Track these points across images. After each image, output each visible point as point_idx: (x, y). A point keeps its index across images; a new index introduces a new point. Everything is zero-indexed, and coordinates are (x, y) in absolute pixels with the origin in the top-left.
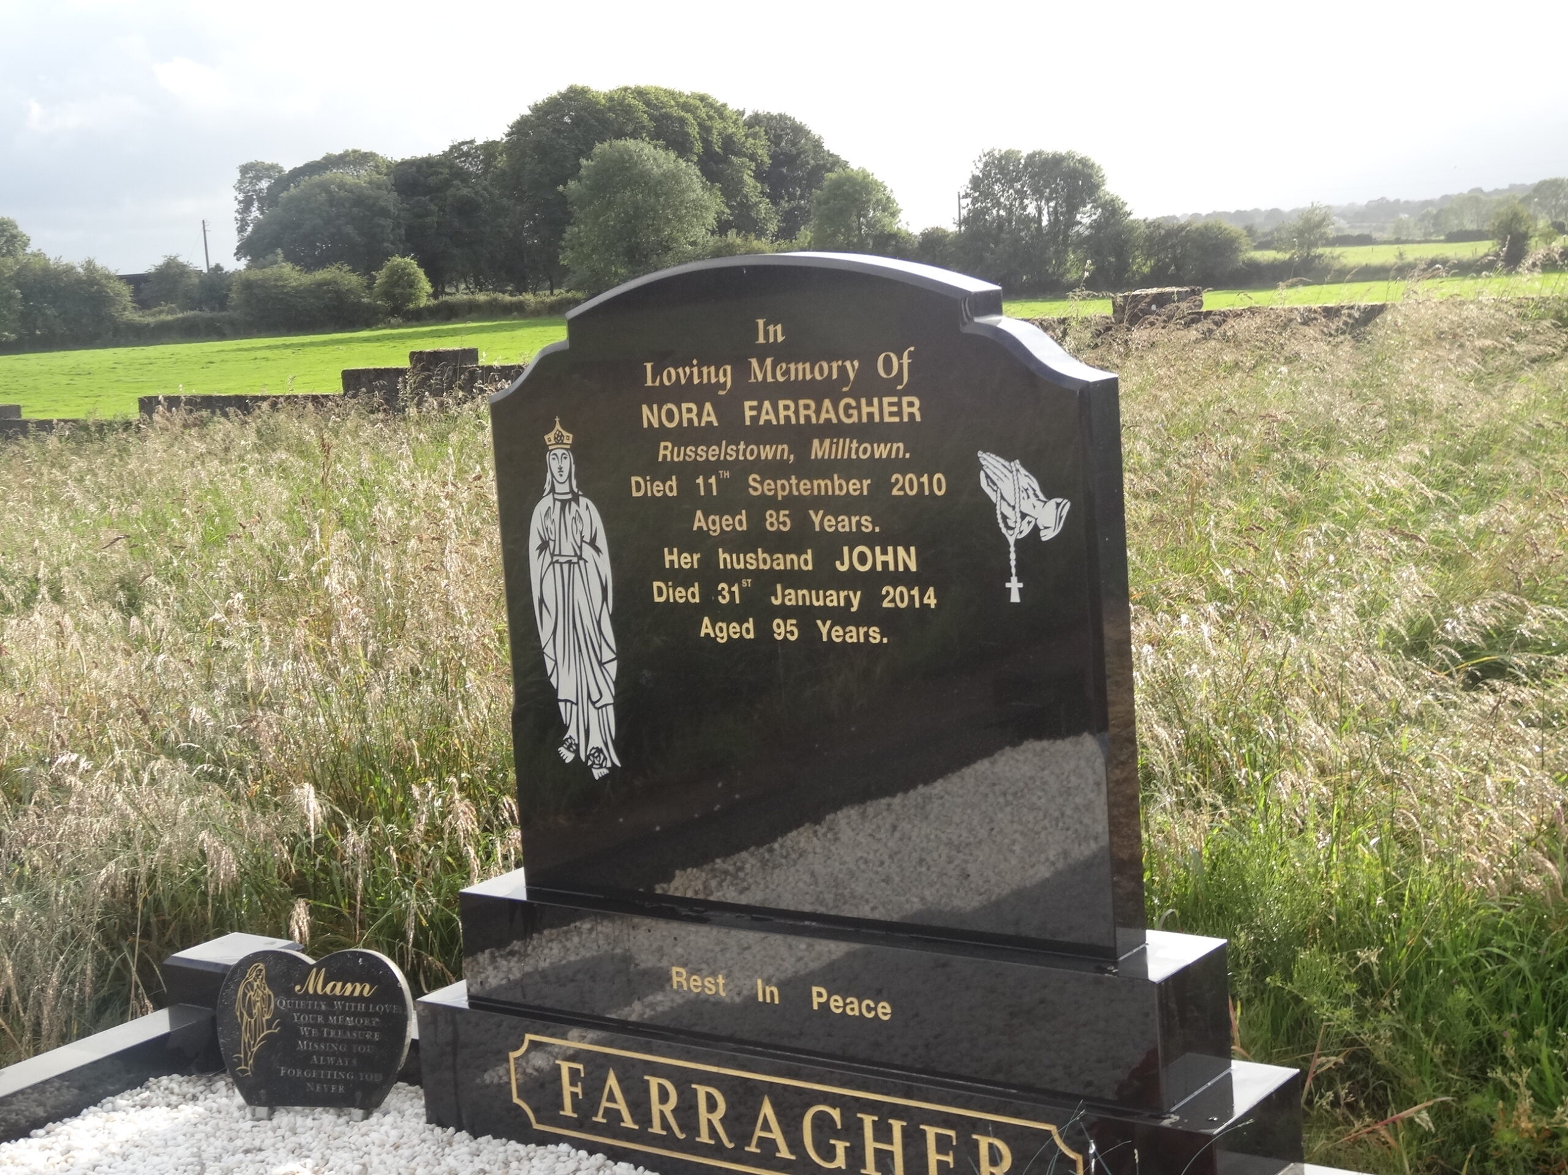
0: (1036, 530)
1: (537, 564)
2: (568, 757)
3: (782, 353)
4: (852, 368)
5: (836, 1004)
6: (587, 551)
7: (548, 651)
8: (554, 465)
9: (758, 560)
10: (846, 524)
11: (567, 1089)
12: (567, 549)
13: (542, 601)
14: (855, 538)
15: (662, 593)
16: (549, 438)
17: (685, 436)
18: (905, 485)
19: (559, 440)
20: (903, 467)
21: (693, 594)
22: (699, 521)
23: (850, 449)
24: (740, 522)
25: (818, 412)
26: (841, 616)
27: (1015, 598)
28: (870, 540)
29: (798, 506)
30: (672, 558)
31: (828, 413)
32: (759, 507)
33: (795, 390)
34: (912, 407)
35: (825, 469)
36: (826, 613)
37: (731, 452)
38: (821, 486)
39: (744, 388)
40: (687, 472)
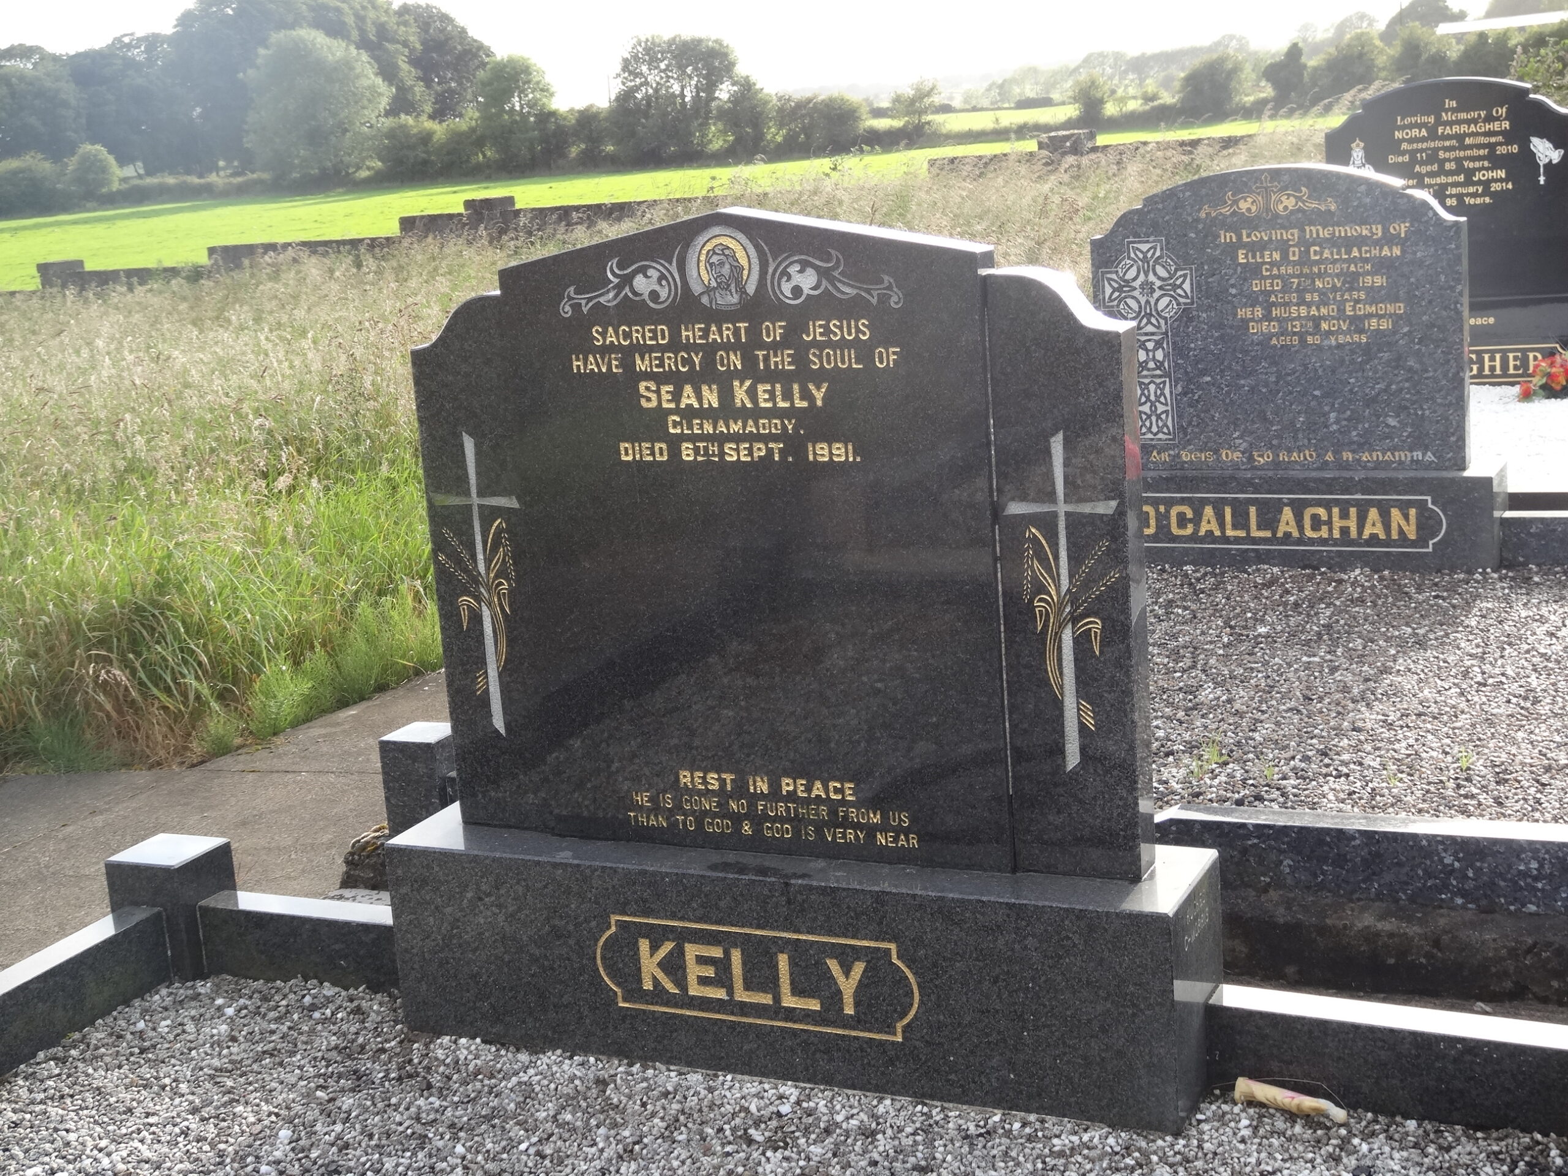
0: (1551, 160)
3: (1454, 110)
4: (1483, 114)
8: (1355, 154)
9: (1442, 180)
10: (1477, 164)
14: (1480, 169)
16: (1353, 145)
17: (1411, 141)
18: (1501, 150)
19: (1358, 145)
20: (1501, 144)
22: (1417, 168)
23: (1481, 140)
24: (1435, 167)
25: (1468, 129)
26: (1474, 195)
27: (1542, 182)
28: (1487, 169)
29: (1459, 161)
31: (1473, 128)
32: (1441, 163)
33: (1459, 122)
34: (1506, 125)
35: (1471, 147)
36: (1468, 195)
37: (1432, 145)
38: (1469, 153)
39: (1439, 122)
40: (1413, 153)
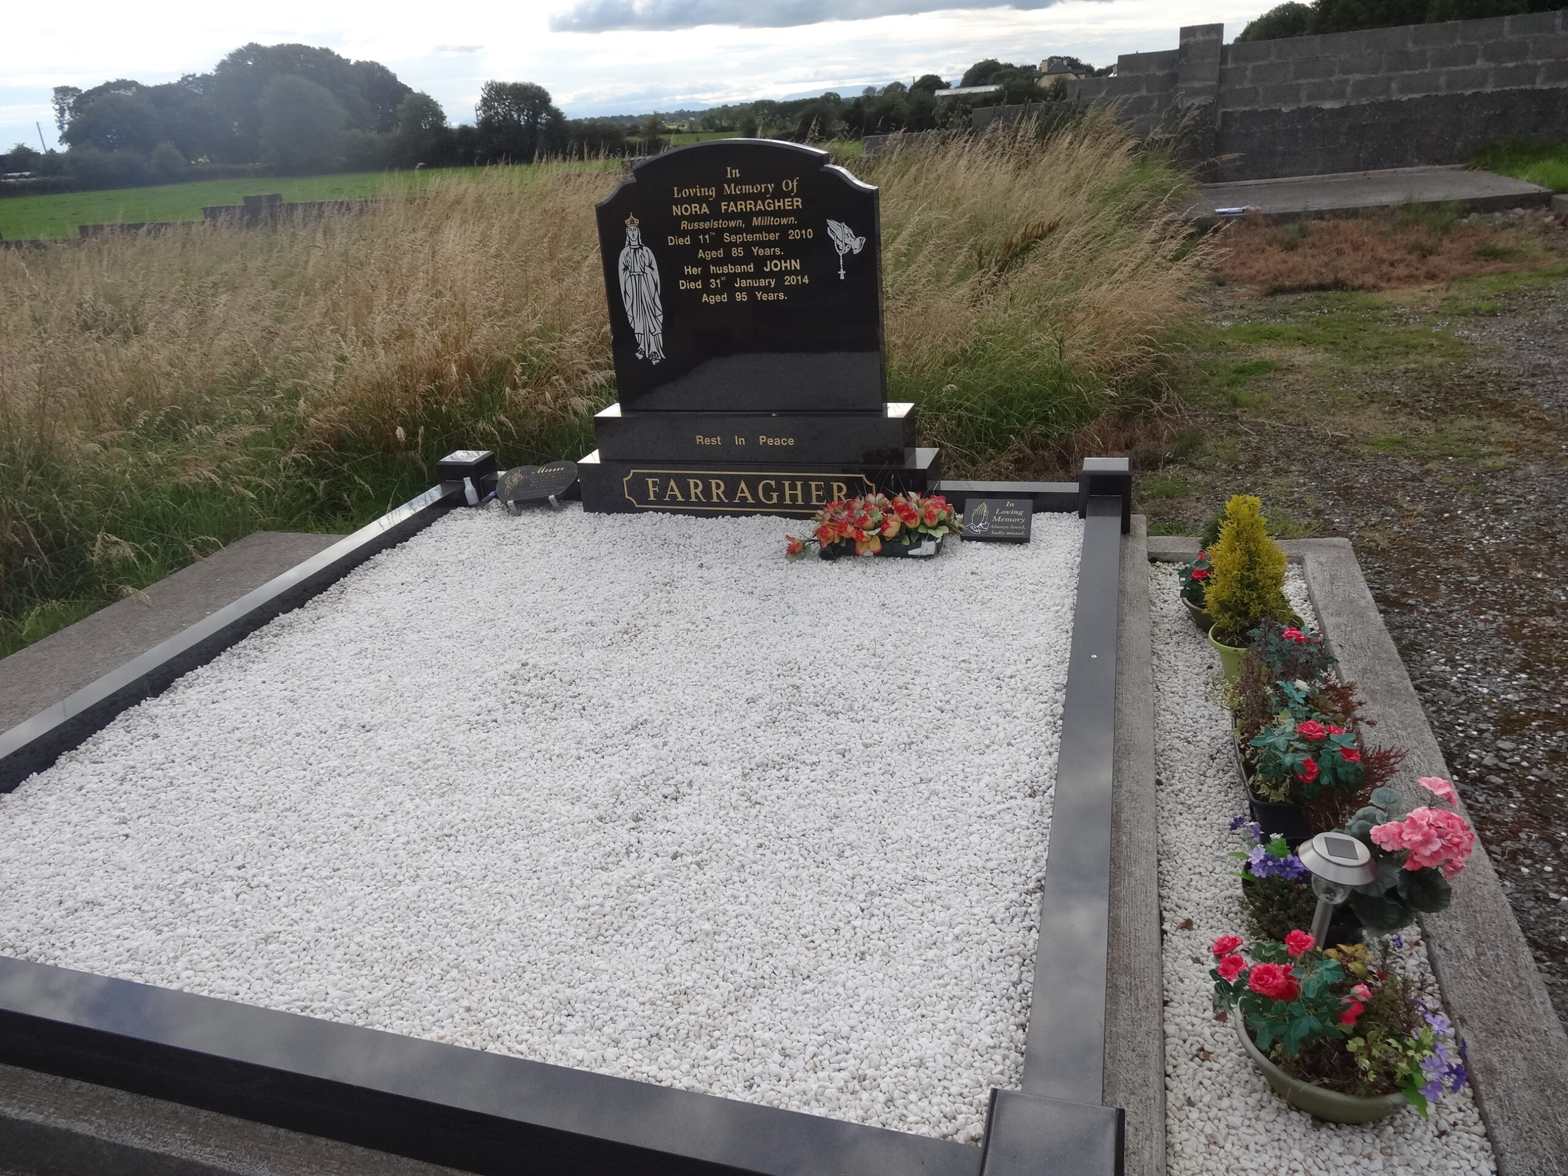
0: (851, 250)
1: (622, 276)
2: (640, 357)
3: (738, 182)
4: (771, 187)
5: (770, 442)
6: (648, 270)
7: (630, 313)
8: (630, 233)
9: (728, 269)
10: (768, 252)
11: (651, 489)
12: (638, 269)
13: (625, 292)
14: (773, 258)
15: (683, 285)
16: (627, 221)
17: (692, 218)
18: (794, 235)
19: (632, 222)
20: (793, 227)
21: (699, 285)
22: (701, 254)
23: (771, 221)
24: (720, 253)
25: (755, 206)
26: (766, 290)
27: (842, 277)
28: (779, 258)
29: (747, 246)
30: (688, 270)
31: (760, 206)
32: (728, 247)
33: (745, 197)
34: (798, 202)
35: (759, 229)
36: (759, 289)
37: (715, 224)
38: (757, 236)
39: (721, 196)
